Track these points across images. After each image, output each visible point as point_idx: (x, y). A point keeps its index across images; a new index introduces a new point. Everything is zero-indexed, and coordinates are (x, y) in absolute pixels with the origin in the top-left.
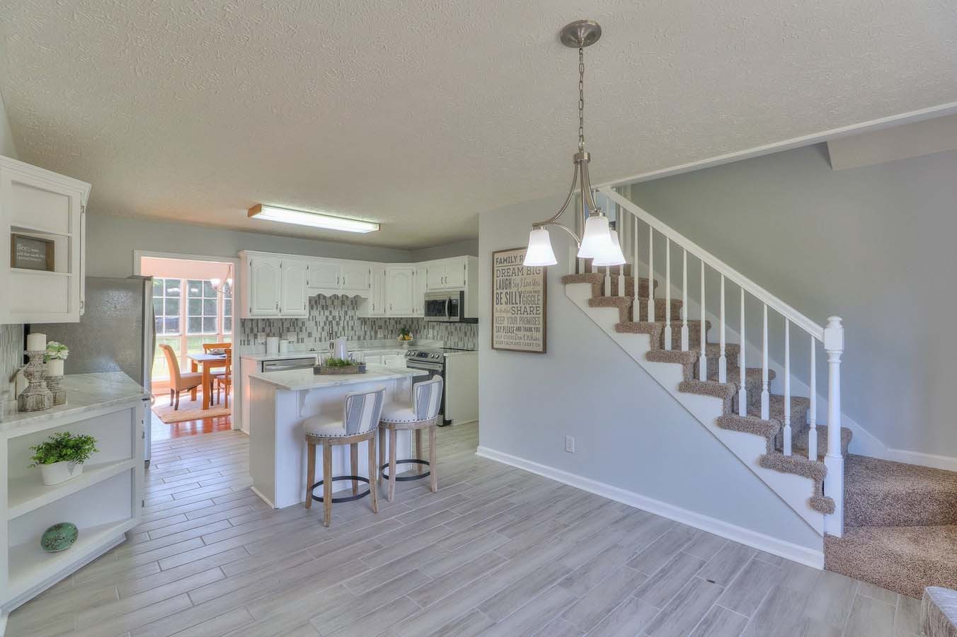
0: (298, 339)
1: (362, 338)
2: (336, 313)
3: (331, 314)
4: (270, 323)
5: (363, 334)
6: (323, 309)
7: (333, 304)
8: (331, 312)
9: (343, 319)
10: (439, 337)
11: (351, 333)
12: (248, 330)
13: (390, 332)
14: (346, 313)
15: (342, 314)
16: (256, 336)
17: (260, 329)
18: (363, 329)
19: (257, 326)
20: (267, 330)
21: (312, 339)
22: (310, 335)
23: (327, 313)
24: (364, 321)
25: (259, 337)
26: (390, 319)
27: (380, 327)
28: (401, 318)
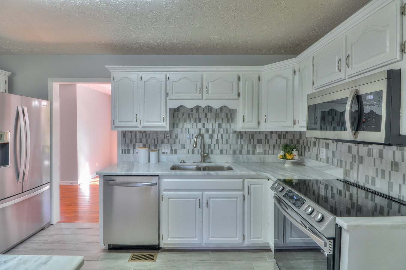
0: (172, 150)
1: (238, 152)
2: (209, 126)
3: (204, 127)
4: (146, 135)
5: (238, 147)
6: (196, 122)
7: (206, 117)
8: (204, 125)
9: (216, 131)
10: (335, 160)
11: (226, 147)
12: (128, 141)
13: (272, 147)
14: (220, 126)
15: (216, 126)
16: (134, 146)
17: (138, 140)
18: (239, 143)
19: (136, 137)
20: (144, 140)
21: (185, 151)
22: (183, 147)
23: (200, 126)
24: (240, 134)
25: (137, 147)
26: (272, 132)
27: (260, 142)
28: (287, 132)
